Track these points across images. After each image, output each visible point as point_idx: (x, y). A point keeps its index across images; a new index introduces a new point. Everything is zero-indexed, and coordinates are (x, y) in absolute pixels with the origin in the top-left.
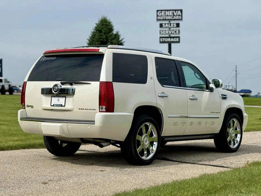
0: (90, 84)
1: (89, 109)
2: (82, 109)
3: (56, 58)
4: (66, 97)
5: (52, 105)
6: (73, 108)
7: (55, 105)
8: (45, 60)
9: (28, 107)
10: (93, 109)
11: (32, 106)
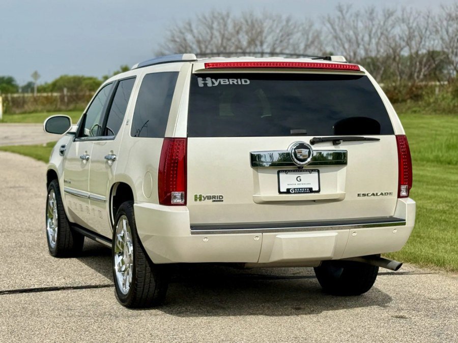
0: (378, 140)
1: (378, 195)
2: (364, 195)
3: (248, 82)
4: (318, 171)
5: (281, 191)
6: (345, 194)
7: (294, 191)
8: (216, 84)
9: (198, 200)
10: (388, 193)
11: (220, 196)
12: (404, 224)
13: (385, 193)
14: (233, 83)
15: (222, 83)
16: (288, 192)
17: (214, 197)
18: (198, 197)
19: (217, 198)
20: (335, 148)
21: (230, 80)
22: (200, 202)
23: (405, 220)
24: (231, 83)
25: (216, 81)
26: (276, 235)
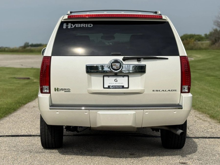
0: (167, 59)
1: (167, 91)
2: (157, 91)
3: (92, 25)
4: (128, 77)
5: (105, 87)
6: (144, 90)
7: (112, 87)
8: (73, 26)
9: (57, 90)
10: (173, 90)
11: (68, 89)
12: (182, 108)
13: (172, 90)
14: (83, 26)
15: (77, 26)
16: (109, 87)
17: (65, 89)
18: (56, 89)
19: (67, 90)
20: (138, 63)
21: (82, 24)
22: (58, 92)
23: (182, 106)
24: (82, 26)
25: (74, 25)
26: (98, 112)
